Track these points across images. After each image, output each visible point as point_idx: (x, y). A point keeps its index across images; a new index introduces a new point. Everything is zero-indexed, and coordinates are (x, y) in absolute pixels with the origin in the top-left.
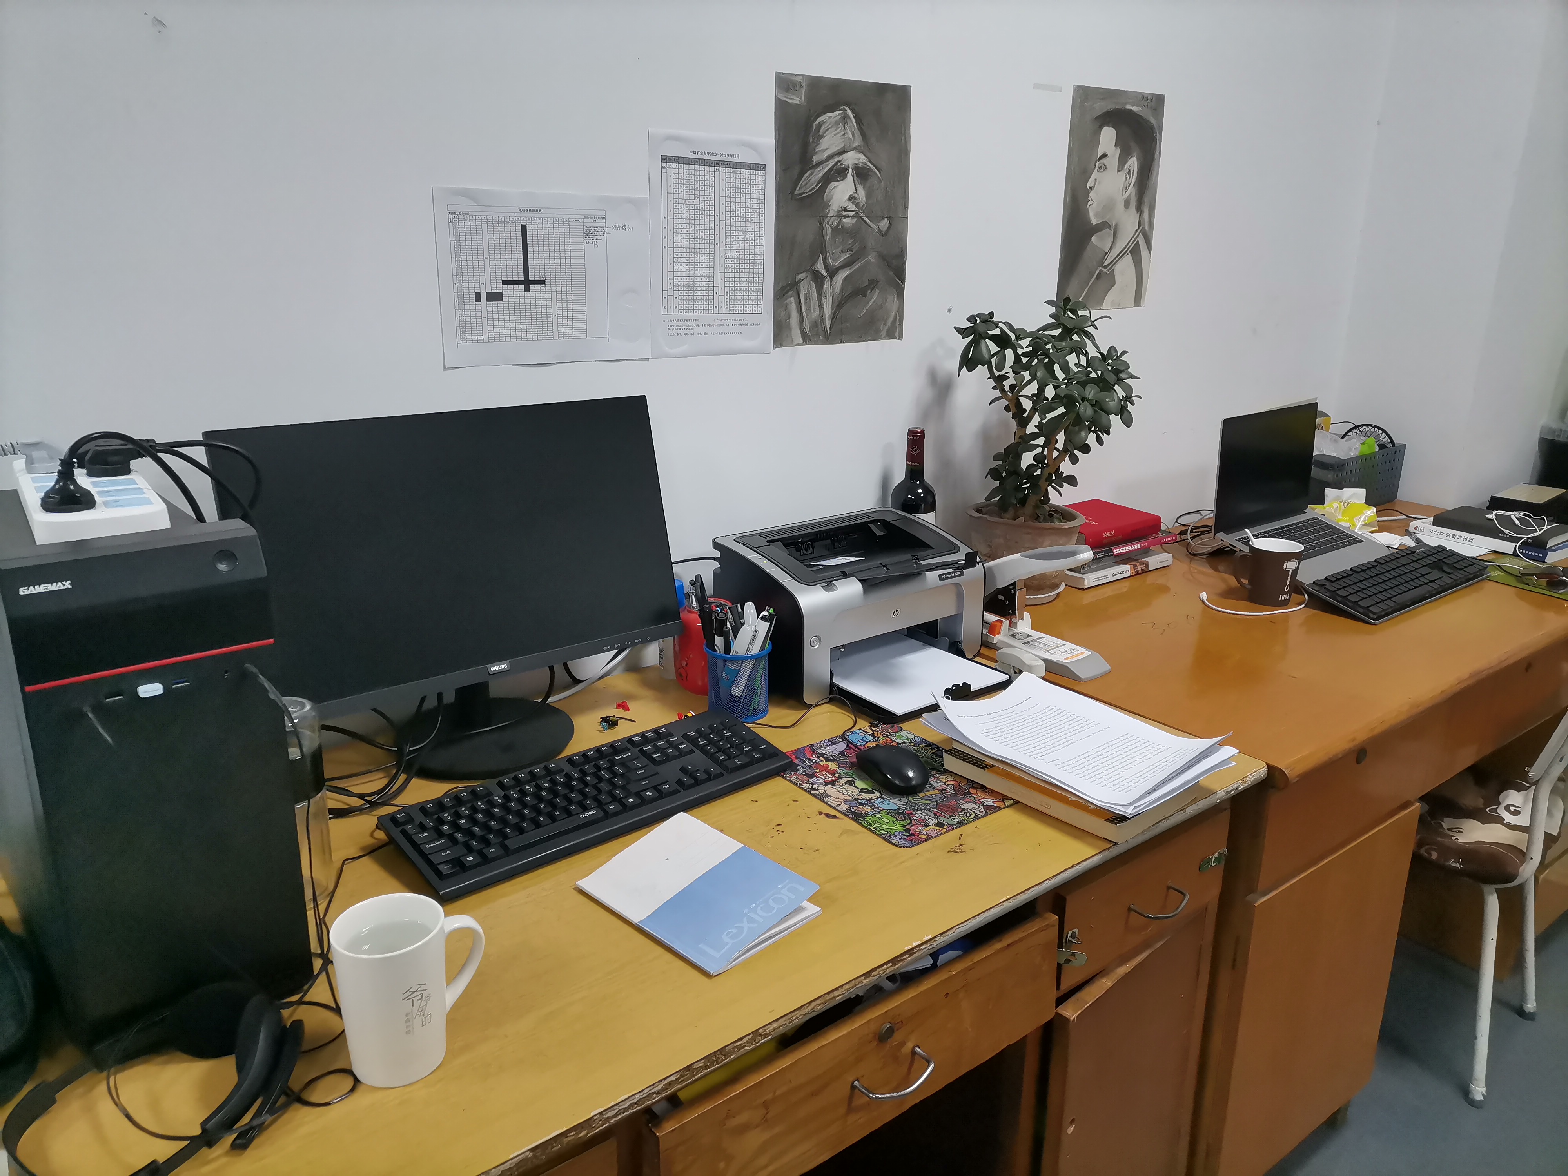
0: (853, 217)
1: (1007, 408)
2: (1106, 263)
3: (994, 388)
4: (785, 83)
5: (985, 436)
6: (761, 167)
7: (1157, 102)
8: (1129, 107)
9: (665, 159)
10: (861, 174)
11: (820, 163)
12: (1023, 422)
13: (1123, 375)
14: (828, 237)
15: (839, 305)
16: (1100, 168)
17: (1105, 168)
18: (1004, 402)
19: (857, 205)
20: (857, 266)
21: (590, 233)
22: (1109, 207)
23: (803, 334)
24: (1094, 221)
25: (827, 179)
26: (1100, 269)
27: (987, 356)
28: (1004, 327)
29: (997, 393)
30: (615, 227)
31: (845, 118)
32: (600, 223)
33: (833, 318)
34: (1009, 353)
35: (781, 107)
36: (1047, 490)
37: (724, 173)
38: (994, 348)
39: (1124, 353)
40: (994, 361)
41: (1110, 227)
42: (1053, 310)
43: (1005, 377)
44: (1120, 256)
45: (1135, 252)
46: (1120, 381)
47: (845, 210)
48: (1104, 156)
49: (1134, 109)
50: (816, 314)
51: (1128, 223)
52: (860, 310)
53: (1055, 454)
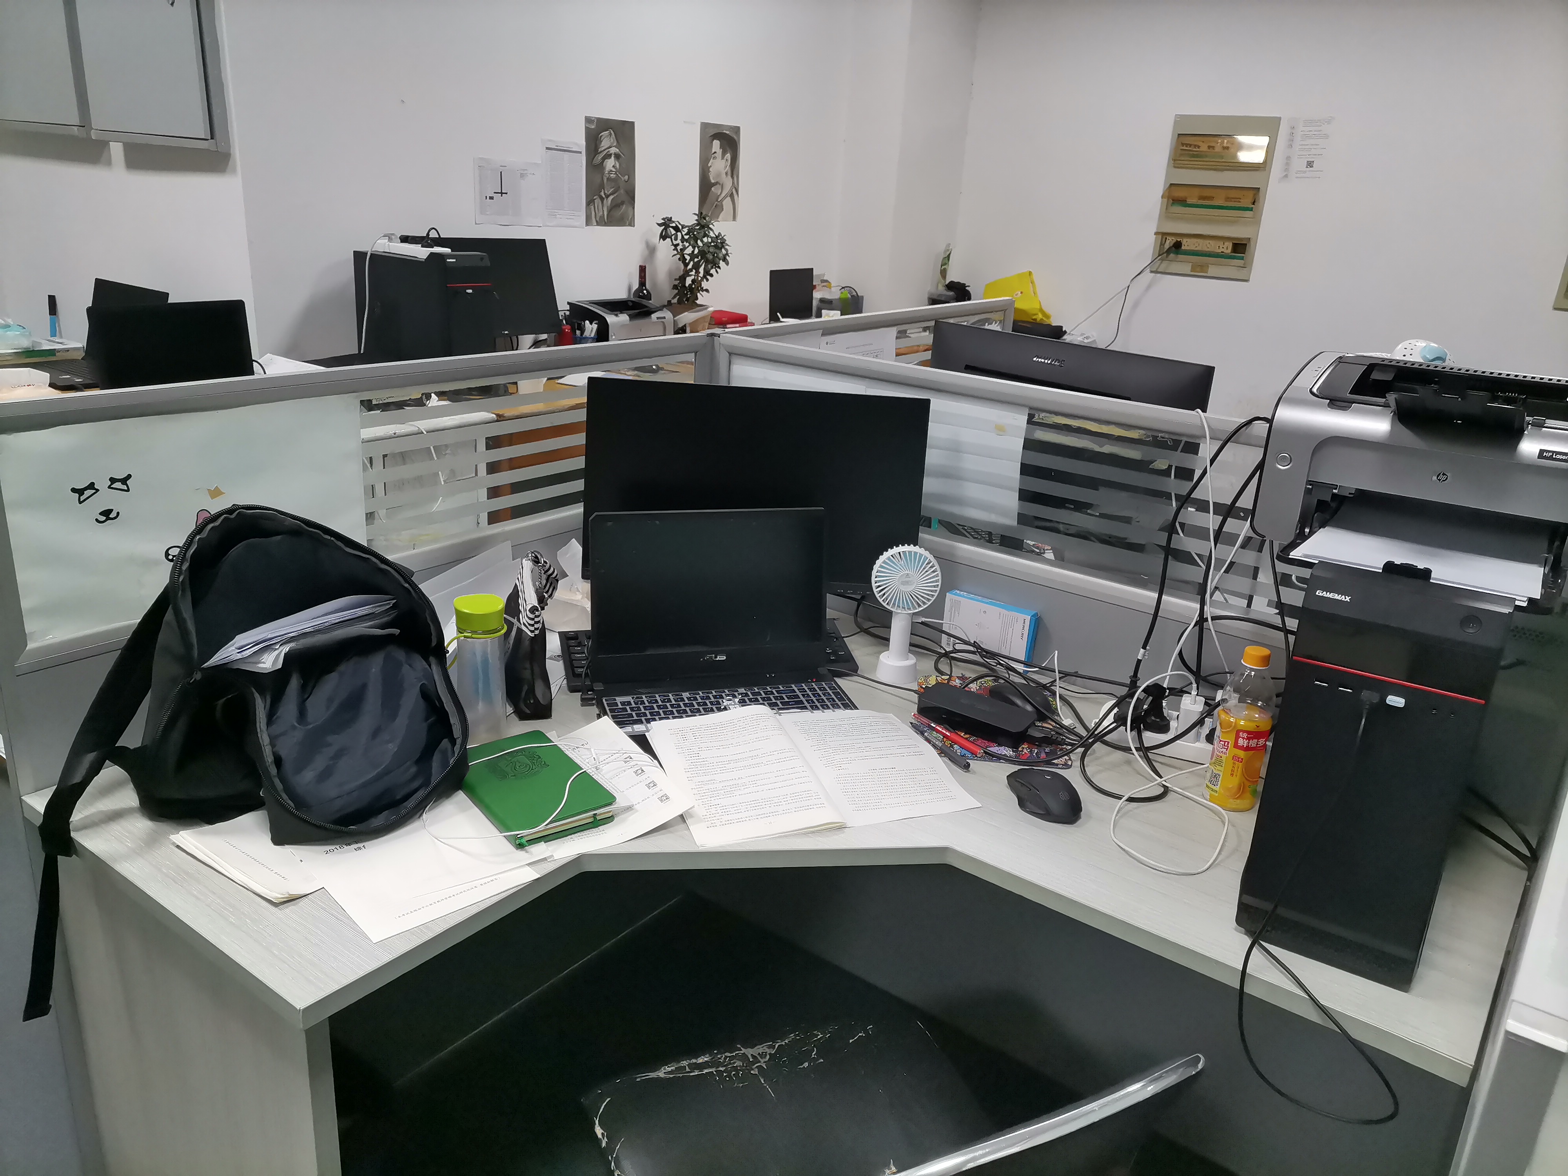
0: (614, 174)
1: (679, 259)
2: (719, 200)
3: (674, 250)
4: (588, 120)
5: (670, 273)
6: (580, 153)
7: (737, 130)
8: (724, 131)
9: (547, 148)
10: (617, 157)
11: (601, 152)
12: (686, 265)
13: (724, 245)
14: (605, 180)
15: (610, 211)
16: (714, 158)
17: (715, 158)
18: (678, 256)
19: (616, 169)
20: (615, 195)
21: (522, 176)
22: (719, 175)
23: (597, 221)
24: (713, 181)
25: (604, 158)
26: (716, 202)
27: (670, 234)
28: (677, 223)
29: (675, 252)
30: (531, 174)
31: (611, 134)
32: (525, 172)
33: (607, 215)
34: (679, 234)
35: (587, 130)
36: (697, 295)
37: (567, 154)
38: (673, 232)
39: (724, 236)
40: (673, 237)
41: (720, 184)
42: (696, 218)
43: (678, 245)
44: (725, 197)
45: (732, 196)
46: (723, 247)
47: (611, 171)
48: (715, 152)
49: (727, 132)
50: (601, 213)
51: (728, 183)
52: (618, 213)
53: (700, 279)
